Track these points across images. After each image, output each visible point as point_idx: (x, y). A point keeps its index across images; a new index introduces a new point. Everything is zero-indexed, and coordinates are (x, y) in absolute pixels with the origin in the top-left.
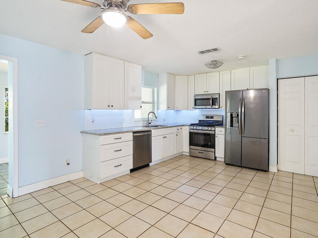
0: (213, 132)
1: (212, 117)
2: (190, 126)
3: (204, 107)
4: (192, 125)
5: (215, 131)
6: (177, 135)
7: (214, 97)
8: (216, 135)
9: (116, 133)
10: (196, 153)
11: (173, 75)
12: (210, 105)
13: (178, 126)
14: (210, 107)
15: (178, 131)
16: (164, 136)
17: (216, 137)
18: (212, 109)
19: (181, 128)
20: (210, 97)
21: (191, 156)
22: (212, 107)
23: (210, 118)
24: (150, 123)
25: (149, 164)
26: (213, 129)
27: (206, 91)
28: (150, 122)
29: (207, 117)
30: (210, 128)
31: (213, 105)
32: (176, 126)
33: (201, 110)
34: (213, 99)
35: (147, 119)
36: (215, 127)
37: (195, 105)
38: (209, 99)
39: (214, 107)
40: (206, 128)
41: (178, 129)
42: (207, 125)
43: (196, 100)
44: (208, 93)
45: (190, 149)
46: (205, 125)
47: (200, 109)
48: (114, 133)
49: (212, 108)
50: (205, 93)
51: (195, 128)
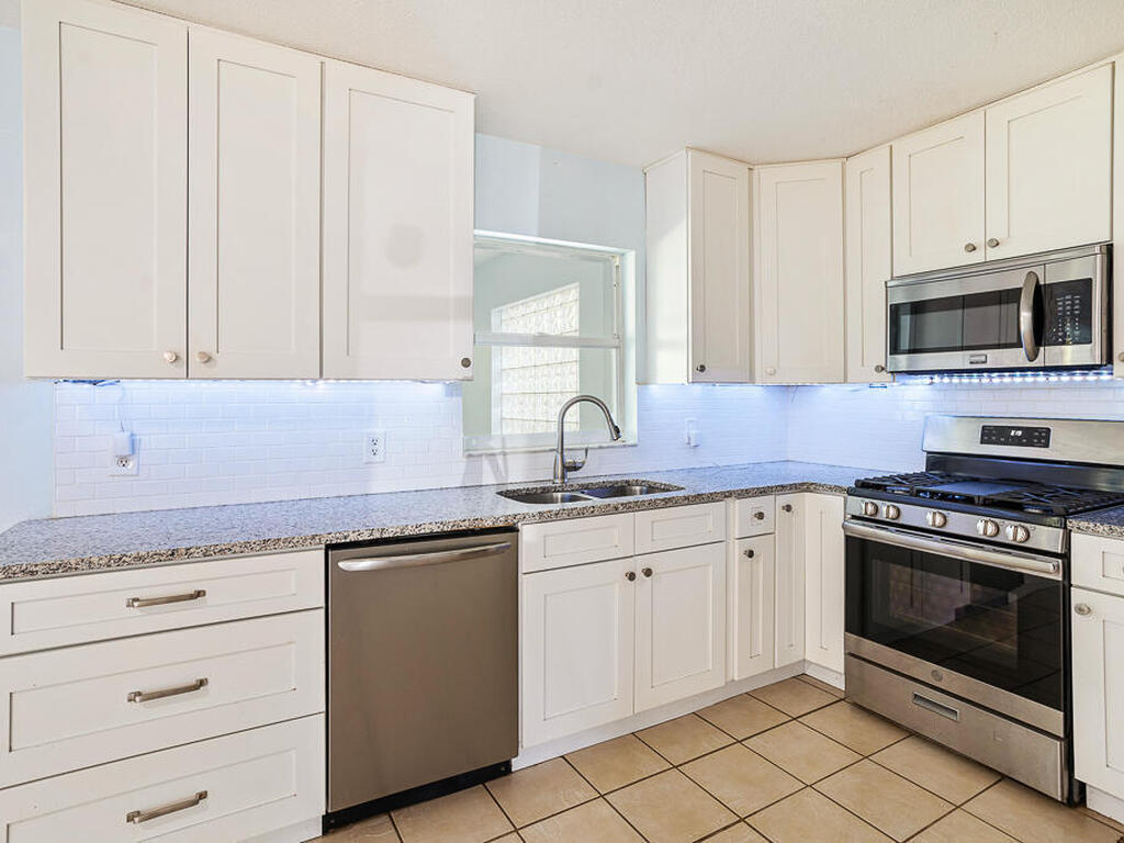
0: (1047, 569)
1: (1038, 436)
2: (850, 492)
3: (959, 360)
4: (869, 487)
5: (1065, 557)
6: (751, 554)
7: (1052, 276)
8: (1077, 597)
9: (140, 558)
10: (898, 696)
11: (737, 165)
12: (1019, 344)
13: (763, 492)
14: (1017, 357)
15: (761, 527)
16: (637, 566)
17: (1074, 614)
19: (788, 508)
20: (1016, 280)
21: (860, 708)
22: (1033, 356)
23: (1017, 442)
24: (575, 468)
25: (508, 765)
26: (1046, 536)
27: (978, 241)
28: (579, 457)
29: (991, 434)
30: (1010, 531)
31: (1040, 337)
32: (743, 494)
33: (946, 380)
34: (1041, 295)
35: (555, 444)
36: (1072, 523)
37: (895, 349)
38: (1010, 297)
39: (1051, 354)
40: (980, 526)
41: (760, 516)
42: (990, 503)
43: (895, 312)
44: (993, 254)
45: (851, 655)
46: (969, 500)
47: (937, 379)
48: (118, 562)
49: (1038, 363)
50: (977, 257)
51: (886, 510)
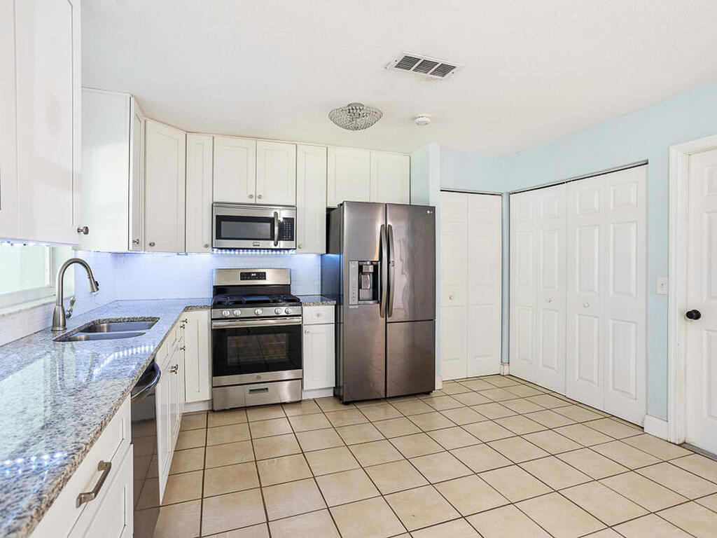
0: (298, 321)
1: (262, 275)
2: (212, 307)
3: (248, 244)
5: (302, 316)
12: (272, 240)
14: (271, 244)
18: (276, 250)
20: (269, 214)
22: (276, 245)
23: (254, 278)
24: (69, 316)
27: (254, 194)
29: (245, 276)
37: (219, 237)
38: (270, 220)
43: (220, 219)
49: (278, 247)
50: (252, 201)
